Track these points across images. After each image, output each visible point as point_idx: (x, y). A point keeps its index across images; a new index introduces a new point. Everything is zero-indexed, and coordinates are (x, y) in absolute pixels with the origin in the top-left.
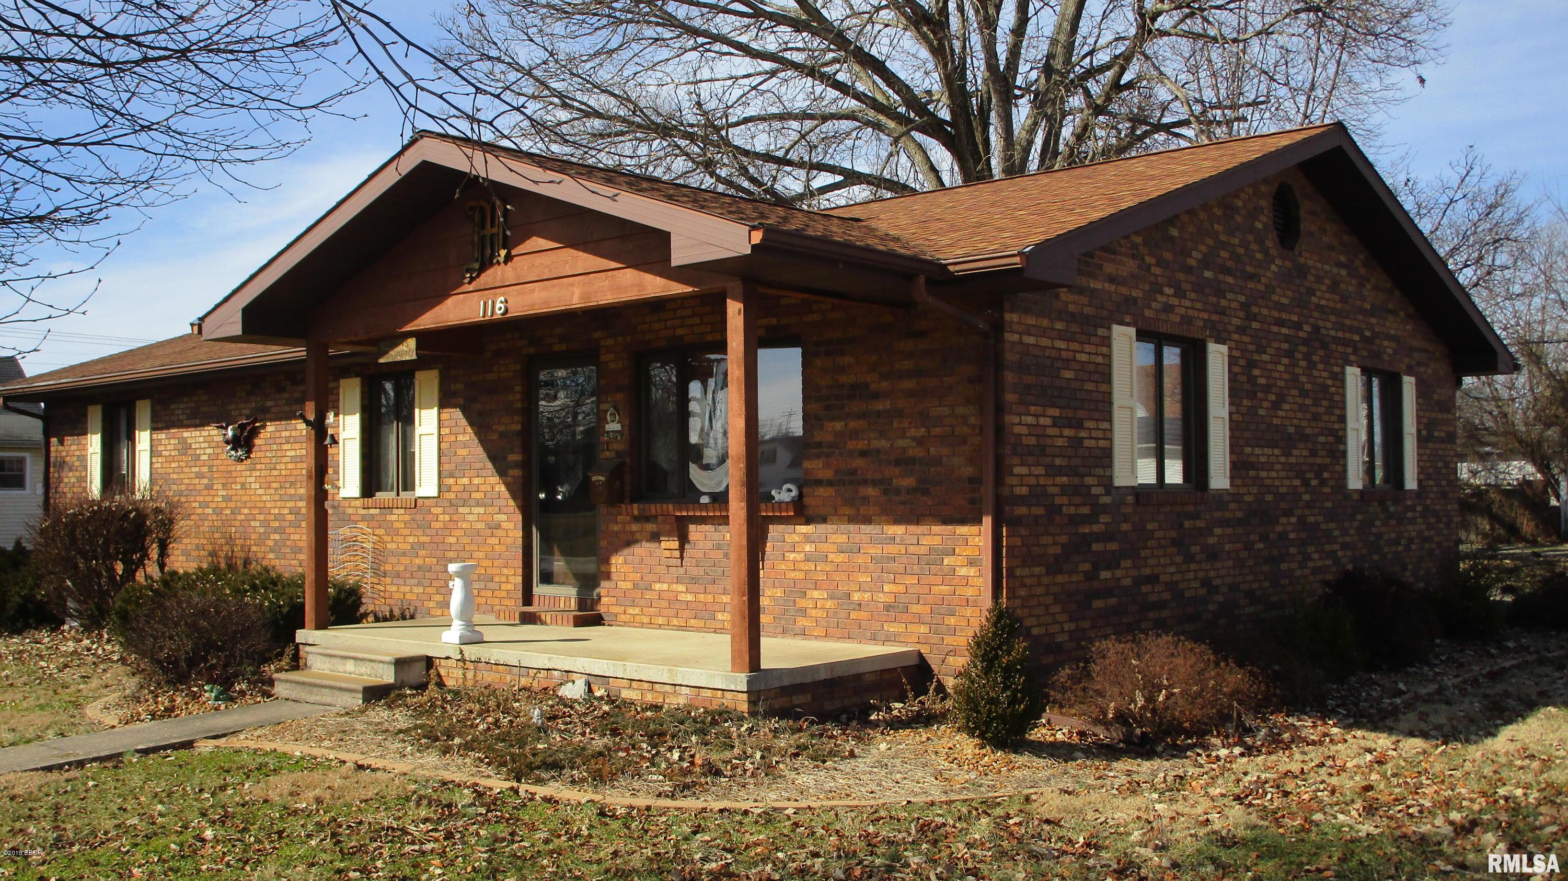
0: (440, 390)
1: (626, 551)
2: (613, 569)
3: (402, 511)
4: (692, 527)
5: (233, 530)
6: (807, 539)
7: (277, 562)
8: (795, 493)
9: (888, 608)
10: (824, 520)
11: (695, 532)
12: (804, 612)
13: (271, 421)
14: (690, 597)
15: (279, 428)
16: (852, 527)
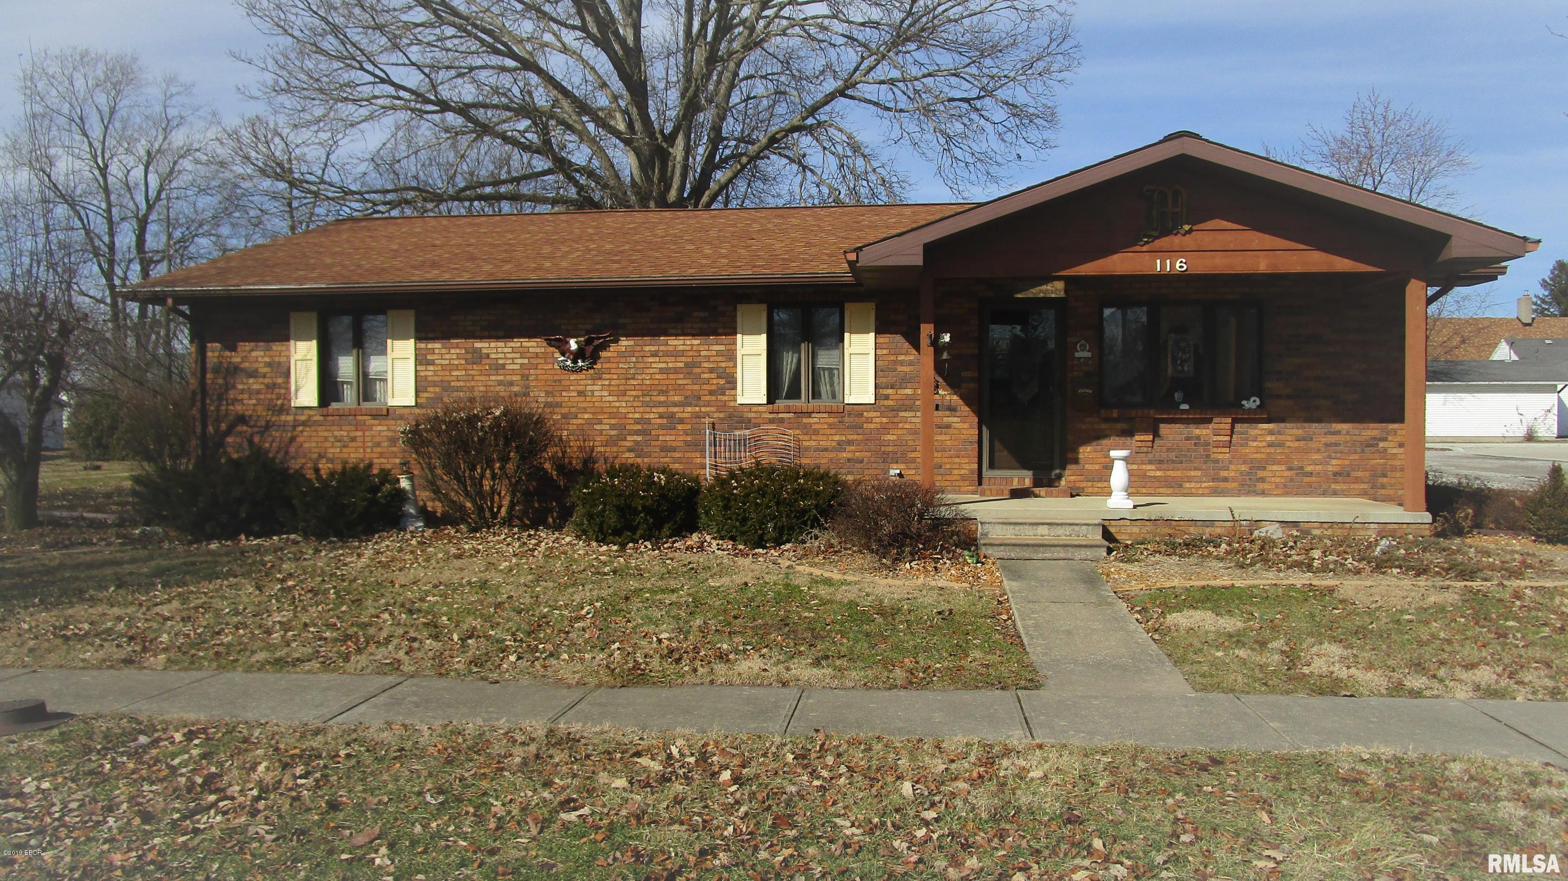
0: (877, 319)
1: (1094, 443)
2: (1081, 456)
3: (826, 415)
4: (1162, 426)
5: (565, 433)
6: (1271, 433)
7: (639, 460)
8: (1258, 403)
9: (1335, 474)
10: (1282, 420)
11: (1164, 429)
12: (1262, 480)
13: (627, 336)
14: (1159, 473)
15: (640, 342)
16: (1306, 425)
